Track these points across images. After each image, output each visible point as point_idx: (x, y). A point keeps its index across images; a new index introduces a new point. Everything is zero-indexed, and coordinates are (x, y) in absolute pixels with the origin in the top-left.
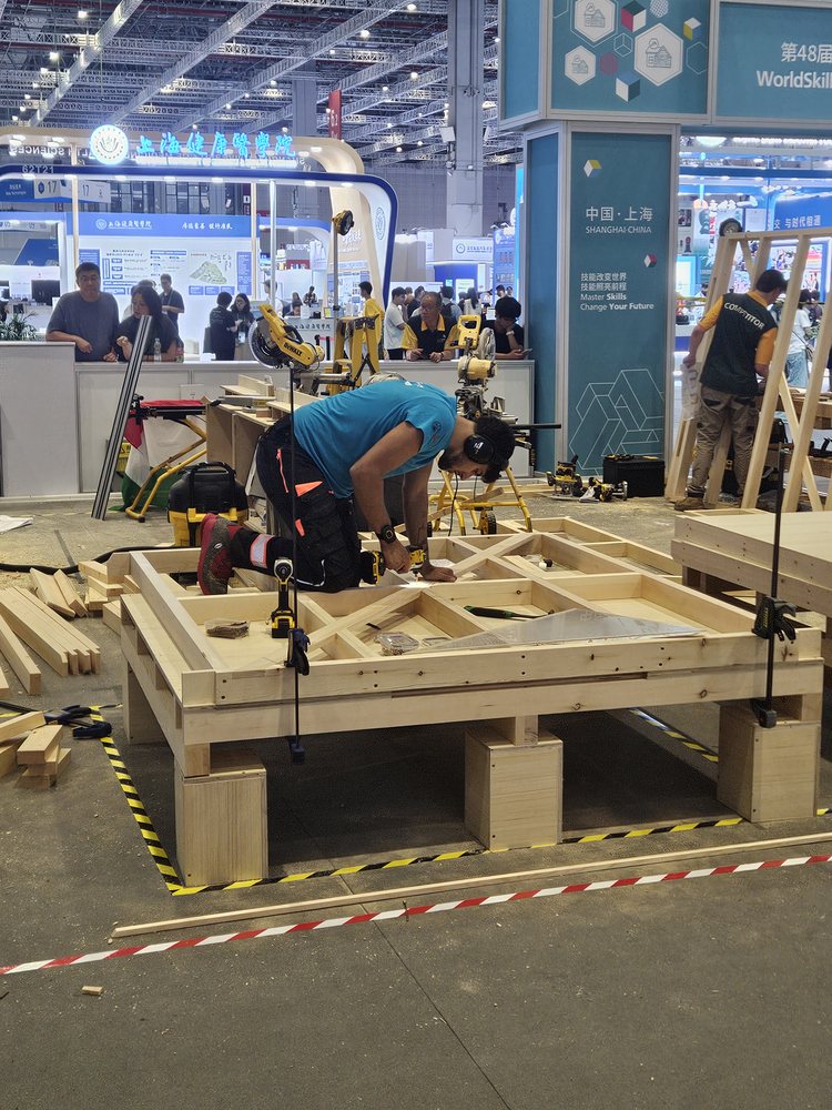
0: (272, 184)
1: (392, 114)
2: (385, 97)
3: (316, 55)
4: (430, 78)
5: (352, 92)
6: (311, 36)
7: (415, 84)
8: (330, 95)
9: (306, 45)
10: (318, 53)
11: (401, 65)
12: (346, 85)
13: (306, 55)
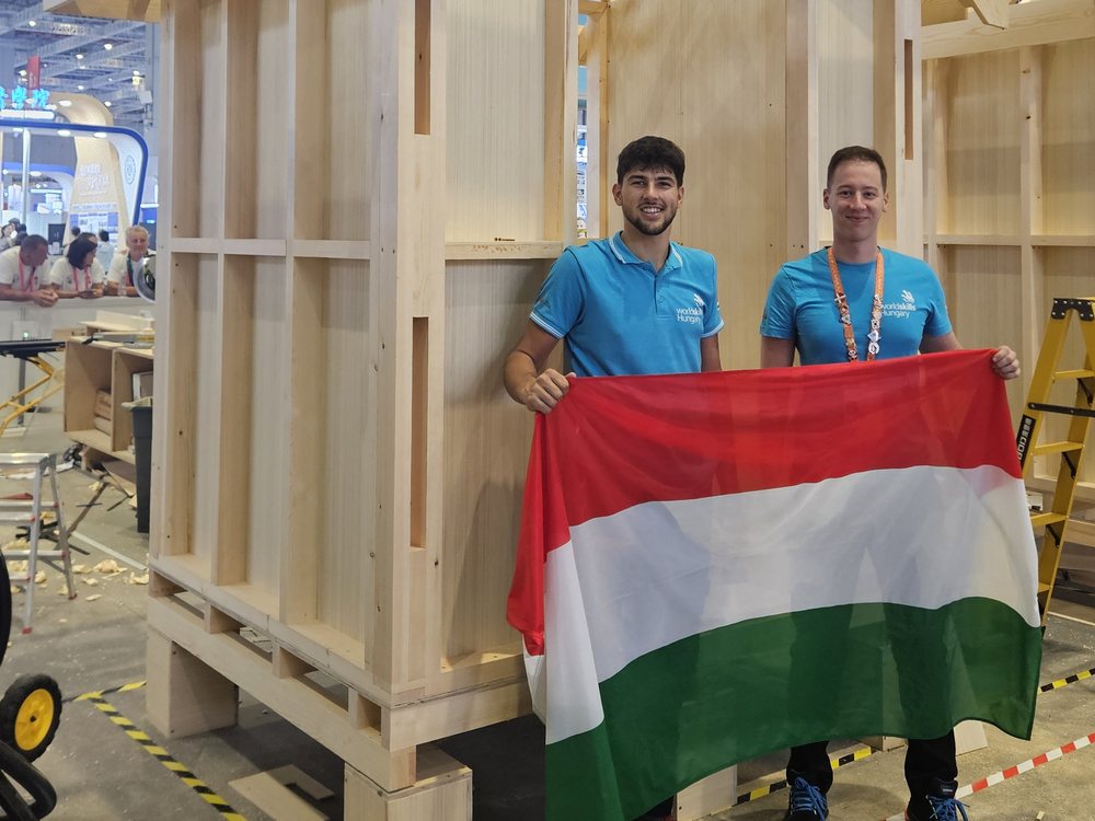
0: (27, 134)
1: (83, 78)
2: (81, 63)
3: (18, 26)
4: (124, 50)
5: (48, 58)
6: (13, 9)
7: (108, 54)
8: (29, 60)
9: (8, 16)
10: (20, 24)
11: (99, 38)
12: (43, 52)
13: (9, 25)
